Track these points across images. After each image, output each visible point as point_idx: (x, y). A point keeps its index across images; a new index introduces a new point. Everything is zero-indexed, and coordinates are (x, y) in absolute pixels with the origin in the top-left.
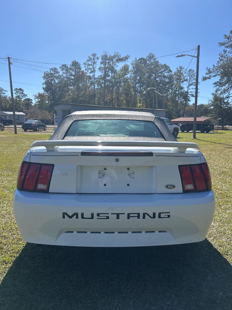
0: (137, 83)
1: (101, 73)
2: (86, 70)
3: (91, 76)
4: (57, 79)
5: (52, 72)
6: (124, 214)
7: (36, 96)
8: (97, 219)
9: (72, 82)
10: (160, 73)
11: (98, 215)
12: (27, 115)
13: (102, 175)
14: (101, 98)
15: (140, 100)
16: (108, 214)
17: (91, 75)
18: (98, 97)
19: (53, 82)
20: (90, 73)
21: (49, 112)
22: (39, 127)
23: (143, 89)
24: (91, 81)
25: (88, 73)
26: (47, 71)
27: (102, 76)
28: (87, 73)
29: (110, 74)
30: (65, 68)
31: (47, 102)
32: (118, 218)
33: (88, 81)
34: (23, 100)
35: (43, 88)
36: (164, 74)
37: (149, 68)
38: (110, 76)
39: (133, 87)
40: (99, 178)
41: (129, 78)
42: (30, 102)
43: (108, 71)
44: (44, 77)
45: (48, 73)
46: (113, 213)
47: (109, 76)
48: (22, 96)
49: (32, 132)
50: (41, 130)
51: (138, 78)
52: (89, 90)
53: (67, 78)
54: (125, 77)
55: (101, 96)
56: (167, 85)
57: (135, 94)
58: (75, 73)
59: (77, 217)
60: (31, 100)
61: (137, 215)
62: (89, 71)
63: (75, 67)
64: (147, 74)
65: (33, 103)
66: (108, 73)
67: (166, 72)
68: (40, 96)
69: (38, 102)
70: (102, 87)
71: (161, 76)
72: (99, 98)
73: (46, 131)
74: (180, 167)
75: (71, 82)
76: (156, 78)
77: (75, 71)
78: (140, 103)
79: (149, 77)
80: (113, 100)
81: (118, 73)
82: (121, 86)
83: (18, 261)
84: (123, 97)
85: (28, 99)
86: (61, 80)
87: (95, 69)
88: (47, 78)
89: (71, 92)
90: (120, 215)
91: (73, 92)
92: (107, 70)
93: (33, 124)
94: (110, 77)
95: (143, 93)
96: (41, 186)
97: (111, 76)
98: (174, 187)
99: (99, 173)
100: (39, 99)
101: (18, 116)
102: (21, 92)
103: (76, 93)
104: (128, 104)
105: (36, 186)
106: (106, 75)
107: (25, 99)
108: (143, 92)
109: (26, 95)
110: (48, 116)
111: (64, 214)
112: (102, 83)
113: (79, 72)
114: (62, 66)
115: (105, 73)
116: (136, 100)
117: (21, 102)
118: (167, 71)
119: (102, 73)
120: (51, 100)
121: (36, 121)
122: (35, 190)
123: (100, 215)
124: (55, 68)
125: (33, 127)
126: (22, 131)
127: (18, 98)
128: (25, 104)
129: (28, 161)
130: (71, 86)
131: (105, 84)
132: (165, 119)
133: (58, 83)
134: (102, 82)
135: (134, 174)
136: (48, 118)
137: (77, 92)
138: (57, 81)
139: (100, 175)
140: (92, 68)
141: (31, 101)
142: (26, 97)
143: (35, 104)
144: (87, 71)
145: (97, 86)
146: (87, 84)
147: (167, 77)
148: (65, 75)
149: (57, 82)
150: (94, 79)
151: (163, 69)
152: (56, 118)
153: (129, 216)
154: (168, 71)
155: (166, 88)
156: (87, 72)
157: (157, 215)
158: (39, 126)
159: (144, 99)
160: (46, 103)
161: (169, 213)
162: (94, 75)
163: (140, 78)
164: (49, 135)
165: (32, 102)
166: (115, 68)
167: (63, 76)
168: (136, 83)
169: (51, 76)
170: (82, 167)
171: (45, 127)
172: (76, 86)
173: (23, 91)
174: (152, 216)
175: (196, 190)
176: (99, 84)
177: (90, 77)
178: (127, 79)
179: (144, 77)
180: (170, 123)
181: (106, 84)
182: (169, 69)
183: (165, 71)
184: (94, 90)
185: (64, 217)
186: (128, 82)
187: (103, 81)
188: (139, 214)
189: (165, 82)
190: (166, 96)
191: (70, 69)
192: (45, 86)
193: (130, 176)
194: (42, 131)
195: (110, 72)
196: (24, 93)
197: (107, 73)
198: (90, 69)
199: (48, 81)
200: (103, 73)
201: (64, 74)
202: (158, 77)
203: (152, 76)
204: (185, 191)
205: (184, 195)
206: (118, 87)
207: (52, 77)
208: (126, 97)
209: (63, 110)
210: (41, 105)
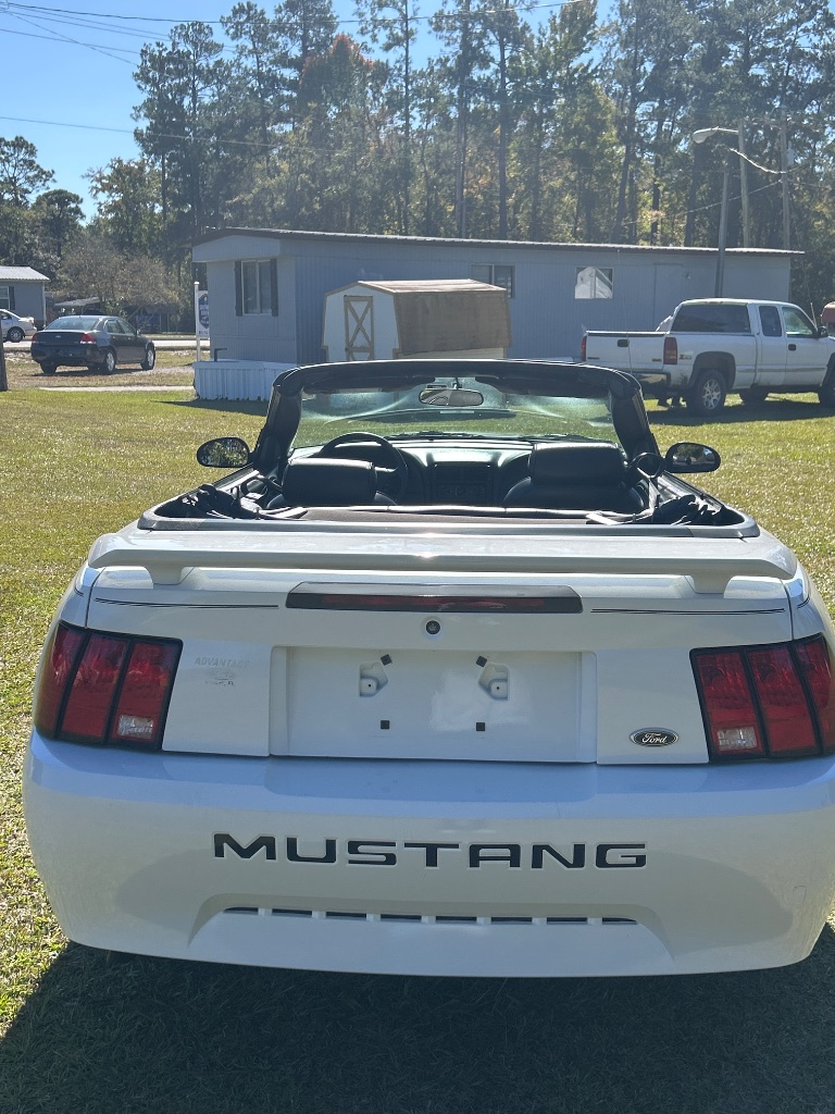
0: (639, 98)
1: (442, 43)
2: (363, 32)
3: (391, 65)
4: (207, 82)
5: (182, 47)
6: (456, 846)
7: (99, 180)
8: (351, 862)
9: (290, 100)
10: (768, 34)
11: (353, 847)
12: (54, 282)
13: (374, 684)
14: (443, 185)
15: (655, 188)
16: (393, 844)
17: (392, 57)
18: (427, 177)
19: (187, 101)
20: (387, 48)
21: (168, 264)
22: (120, 351)
23: (677, 130)
24: (392, 92)
25: (375, 46)
26: (158, 44)
27: (447, 60)
28: (368, 50)
29: (495, 51)
30: (247, 27)
31: (156, 211)
32: (432, 860)
33: (370, 94)
34: (32, 198)
35: (138, 135)
36: (792, 43)
37: (708, 12)
38: (492, 60)
39: (619, 122)
40: (361, 695)
41: (595, 71)
42: (71, 210)
43: (484, 35)
44: (143, 76)
45: (164, 54)
46: (409, 840)
47: (485, 61)
48: (28, 178)
49: (81, 380)
50: (127, 367)
51: (648, 66)
52: (379, 141)
53: (259, 76)
54: (574, 64)
55: (441, 175)
56: (809, 103)
57: (630, 156)
58: (304, 48)
59: (271, 855)
60: (77, 199)
61: (507, 852)
62: (383, 36)
63: (304, 18)
64: (696, 46)
65: (83, 216)
66: (481, 45)
67: (806, 30)
68: (123, 178)
69: (111, 209)
70: (446, 122)
71: (775, 51)
72: (431, 186)
73: (154, 371)
74: (698, 656)
75: (281, 100)
76: (746, 63)
77: (305, 38)
78: (655, 207)
79: (711, 60)
80: (505, 192)
81: (536, 42)
82: (551, 114)
83: (42, 1012)
84: (560, 173)
85: (60, 192)
86: (229, 88)
87: (412, 25)
88: (154, 79)
89: (281, 156)
90: (439, 850)
91: (291, 156)
92: (478, 29)
93: (86, 337)
94: (493, 66)
95: (671, 153)
96: (129, 725)
97: (498, 58)
98: (670, 738)
99: (363, 677)
100: (117, 191)
101: (12, 289)
102: (25, 161)
103: (310, 162)
104: (588, 216)
105: (111, 723)
106: (471, 55)
107: (46, 195)
108: (677, 141)
109: (49, 175)
110: (160, 284)
111: (221, 841)
112: (451, 101)
113: (322, 45)
114: (235, 12)
115: (465, 44)
116: (634, 192)
117: (25, 213)
118: (809, 25)
119: (448, 44)
120: (179, 201)
121: (101, 318)
122: (109, 740)
123: (360, 848)
124: (201, 24)
125: (88, 353)
126: (31, 371)
127: (10, 192)
128: (44, 222)
129: (83, 625)
130: (282, 118)
131: (462, 103)
132: (785, 308)
133: (213, 106)
134: (452, 95)
135: (506, 680)
136: (165, 297)
137: (312, 156)
138: (207, 95)
139: (366, 682)
140: (395, 21)
141: (73, 205)
142: (48, 183)
143: (97, 221)
144: (367, 38)
145: (419, 118)
146: (367, 111)
147: (813, 58)
148: (249, 63)
149: (207, 101)
150: (406, 79)
151: (791, 15)
152: (202, 301)
153: (475, 856)
154: (819, 21)
155: (806, 122)
156: (370, 45)
157: (590, 855)
158: (117, 345)
159: (678, 187)
160: (152, 213)
161: (642, 846)
162: (407, 58)
163: (661, 67)
164: (171, 393)
165: (77, 211)
166: (520, 14)
167: (239, 66)
168: (635, 93)
169: (176, 69)
170: (291, 651)
171: (150, 353)
172: (309, 120)
173: (32, 150)
174: (570, 859)
175: (767, 754)
176: (434, 107)
177: (382, 73)
178: (586, 76)
179: (680, 63)
180: (812, 327)
181: (472, 106)
182: (826, 13)
183: (798, 22)
184: (406, 138)
185: (219, 852)
186: (590, 91)
187: (455, 91)
188: (515, 849)
189: (798, 86)
190: (805, 166)
191: (275, 28)
192: (144, 124)
193: (488, 689)
194: (130, 371)
195: (492, 37)
196: (38, 161)
197: (475, 43)
198: (386, 24)
199: (161, 95)
200: (456, 48)
201: (243, 59)
202: (759, 60)
203: (727, 53)
204: (719, 758)
205: (714, 771)
206: (535, 121)
207: (180, 74)
208: (579, 176)
209: (238, 264)
210: (125, 229)
